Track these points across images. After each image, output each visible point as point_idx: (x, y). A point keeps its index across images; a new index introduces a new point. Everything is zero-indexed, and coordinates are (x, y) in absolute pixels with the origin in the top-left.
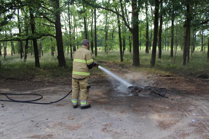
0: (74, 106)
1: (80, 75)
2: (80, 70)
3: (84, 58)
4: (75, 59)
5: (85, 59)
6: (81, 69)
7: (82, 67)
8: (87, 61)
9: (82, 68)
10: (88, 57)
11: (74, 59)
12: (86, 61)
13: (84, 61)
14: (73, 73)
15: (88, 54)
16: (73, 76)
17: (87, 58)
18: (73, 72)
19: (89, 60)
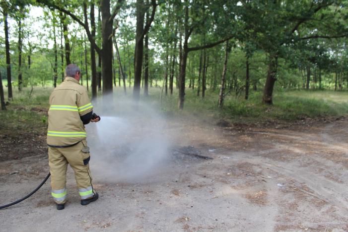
0: (59, 205)
1: (67, 139)
2: (65, 127)
3: (75, 100)
4: (53, 104)
5: (77, 104)
6: (68, 126)
7: (69, 120)
8: (80, 108)
9: (69, 122)
10: (82, 98)
11: (52, 106)
12: (78, 107)
13: (74, 109)
14: (48, 134)
15: (83, 93)
16: (49, 142)
17: (81, 102)
18: (49, 132)
19: (84, 105)
